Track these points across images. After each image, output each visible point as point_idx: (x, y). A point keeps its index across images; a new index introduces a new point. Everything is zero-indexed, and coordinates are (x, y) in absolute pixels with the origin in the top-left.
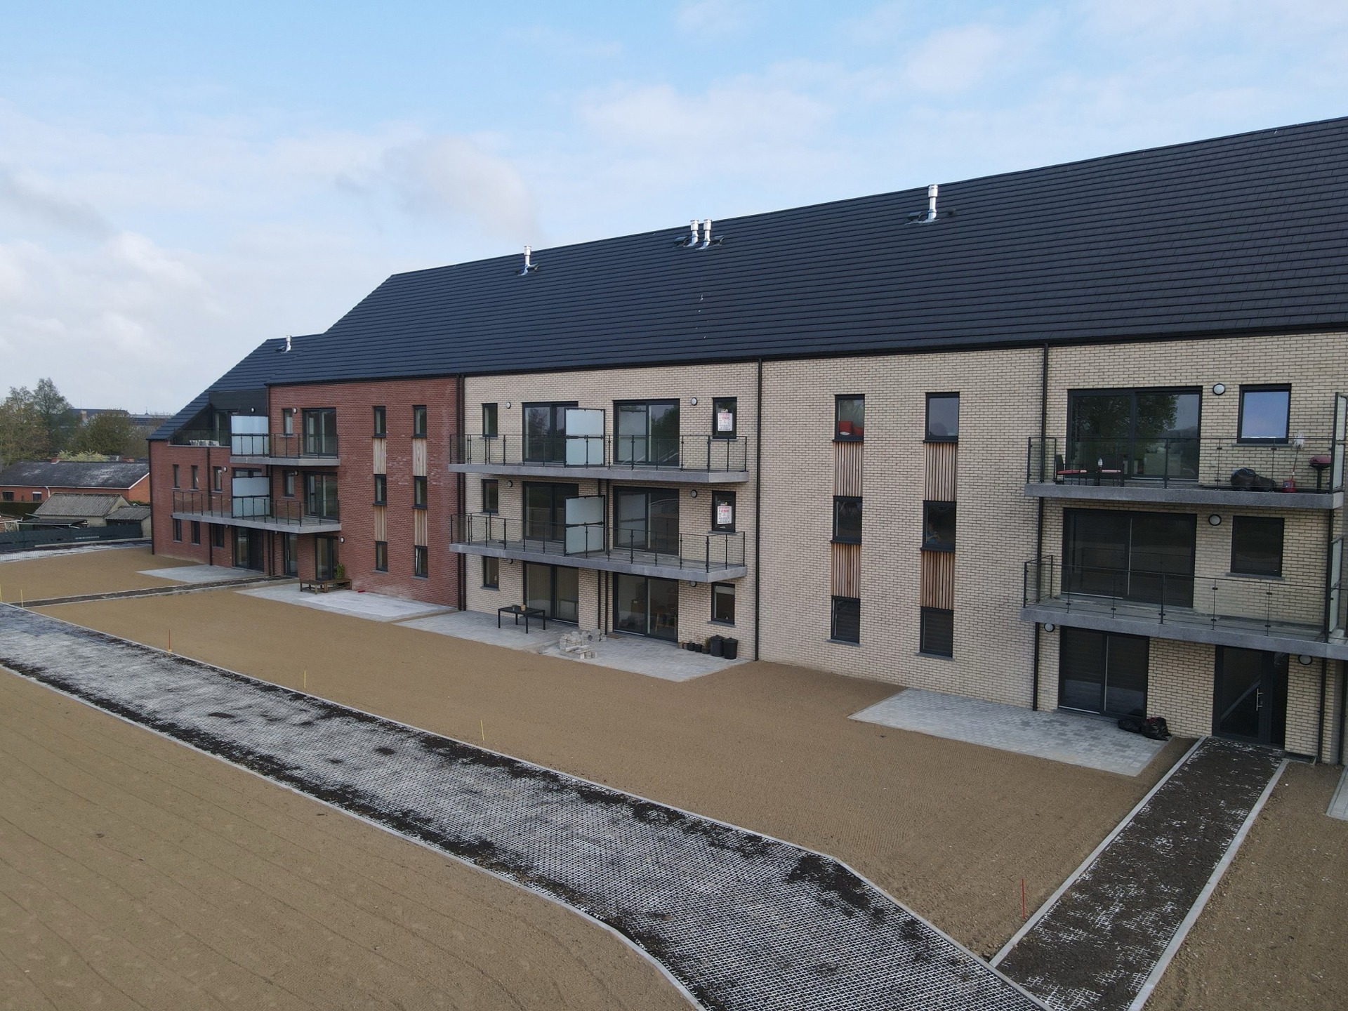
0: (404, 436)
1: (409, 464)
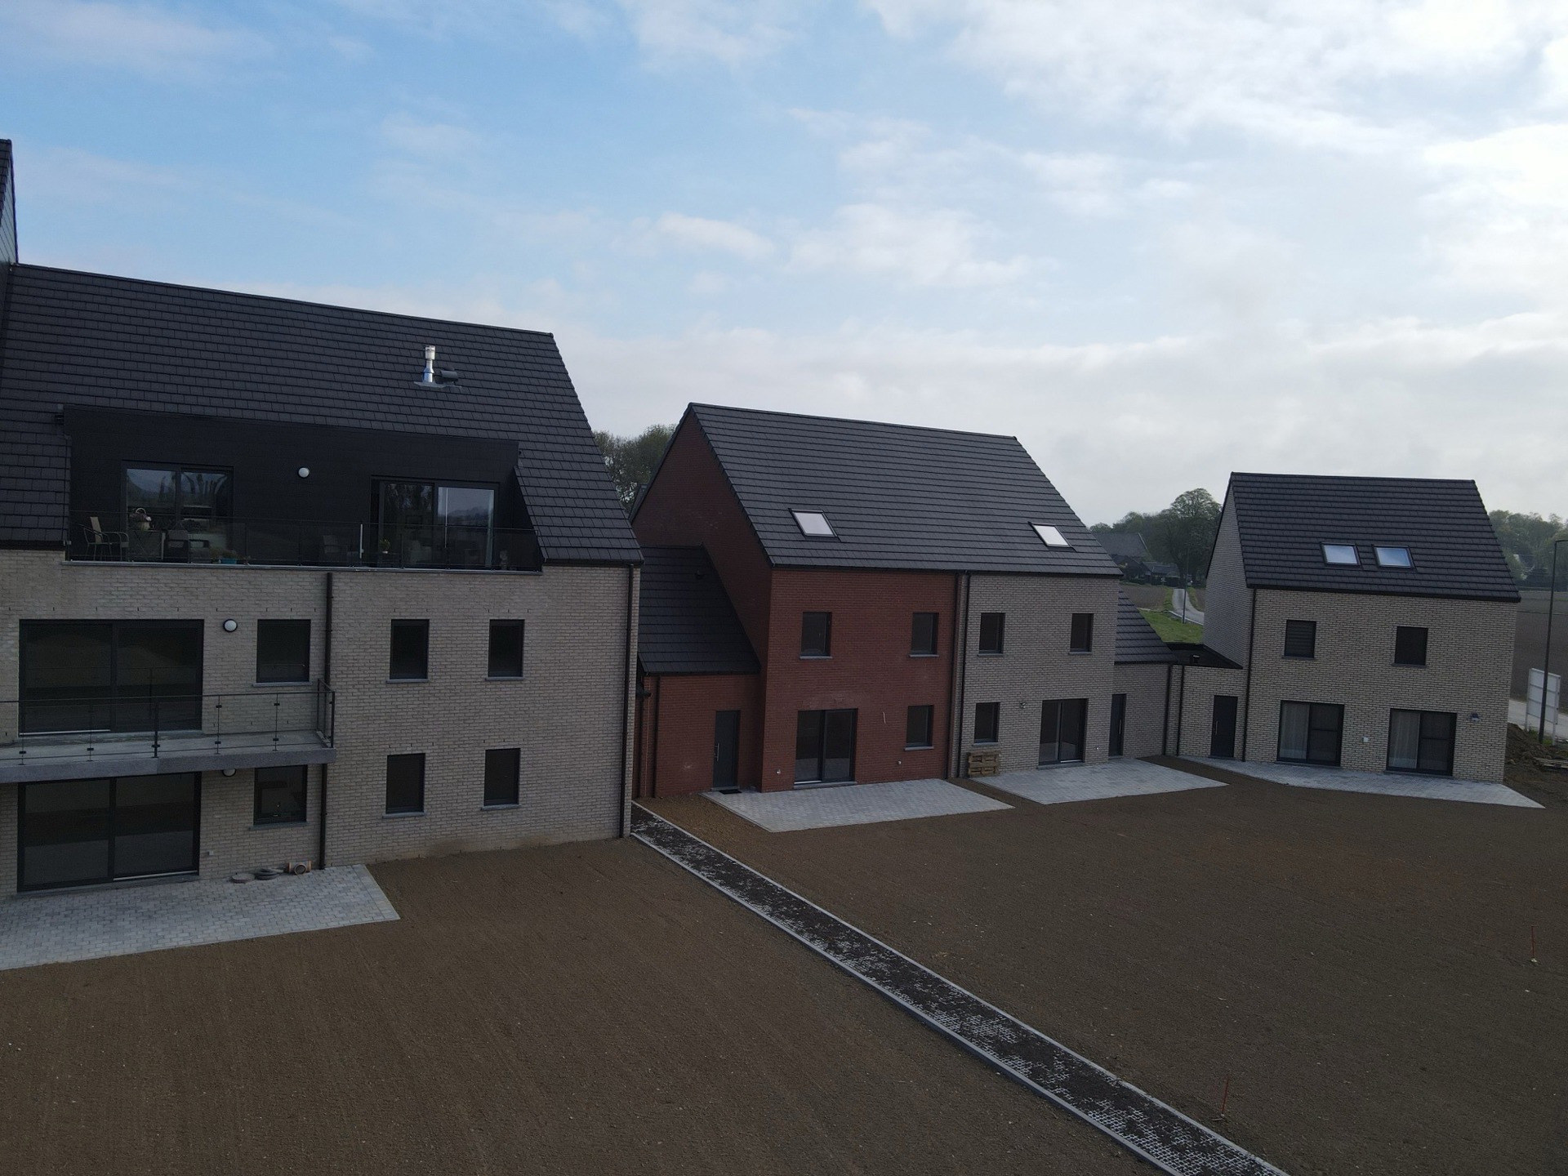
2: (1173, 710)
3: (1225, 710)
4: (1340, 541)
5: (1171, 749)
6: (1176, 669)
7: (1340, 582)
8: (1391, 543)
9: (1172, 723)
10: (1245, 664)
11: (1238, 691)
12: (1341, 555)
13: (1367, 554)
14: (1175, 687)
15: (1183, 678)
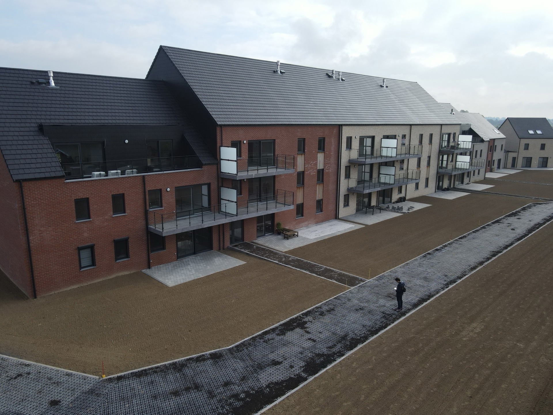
0: (314, 152)
1: (316, 164)
2: (506, 160)
3: (514, 159)
4: (531, 130)
5: (505, 167)
6: (507, 153)
7: (531, 137)
8: (538, 130)
9: (506, 162)
10: (518, 152)
11: (516, 156)
12: (531, 132)
13: (535, 131)
14: (507, 156)
15: (508, 154)
